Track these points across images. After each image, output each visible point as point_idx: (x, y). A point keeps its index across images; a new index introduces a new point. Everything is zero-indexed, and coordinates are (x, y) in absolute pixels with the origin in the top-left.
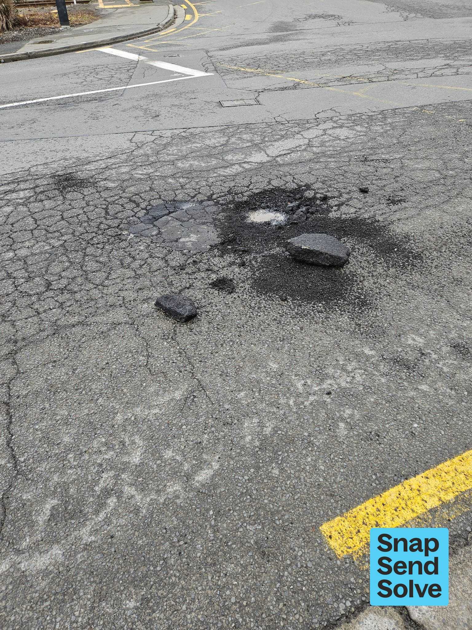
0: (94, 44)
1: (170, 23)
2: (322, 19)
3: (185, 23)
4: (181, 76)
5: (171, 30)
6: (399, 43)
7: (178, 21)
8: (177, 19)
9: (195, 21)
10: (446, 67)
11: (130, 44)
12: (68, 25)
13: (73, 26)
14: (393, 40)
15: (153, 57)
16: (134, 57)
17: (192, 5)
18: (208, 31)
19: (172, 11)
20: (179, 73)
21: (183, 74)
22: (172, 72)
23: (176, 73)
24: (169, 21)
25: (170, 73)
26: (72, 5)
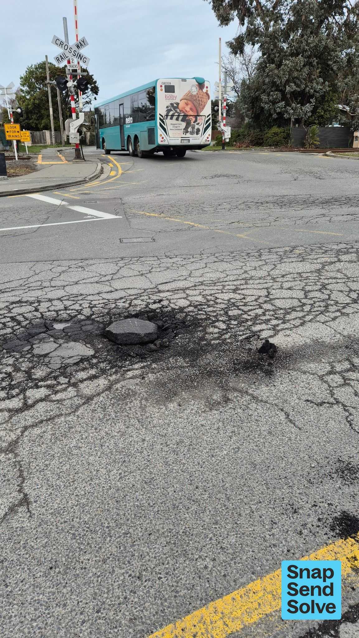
0: (25, 191)
1: (97, 177)
2: (226, 177)
3: (109, 178)
4: (93, 218)
5: (95, 183)
6: (286, 197)
7: (103, 176)
8: (102, 174)
9: (118, 177)
10: (321, 216)
11: (56, 192)
12: (6, 175)
13: (10, 177)
14: (281, 195)
15: (73, 202)
16: (57, 202)
17: (118, 165)
18: (127, 184)
19: (99, 168)
20: (92, 215)
21: (95, 216)
22: (86, 215)
23: (90, 215)
24: (96, 175)
25: (84, 215)
26: (14, 161)
